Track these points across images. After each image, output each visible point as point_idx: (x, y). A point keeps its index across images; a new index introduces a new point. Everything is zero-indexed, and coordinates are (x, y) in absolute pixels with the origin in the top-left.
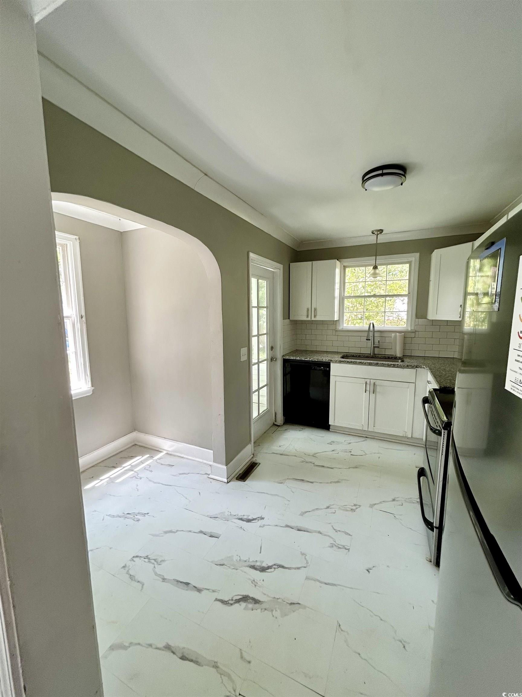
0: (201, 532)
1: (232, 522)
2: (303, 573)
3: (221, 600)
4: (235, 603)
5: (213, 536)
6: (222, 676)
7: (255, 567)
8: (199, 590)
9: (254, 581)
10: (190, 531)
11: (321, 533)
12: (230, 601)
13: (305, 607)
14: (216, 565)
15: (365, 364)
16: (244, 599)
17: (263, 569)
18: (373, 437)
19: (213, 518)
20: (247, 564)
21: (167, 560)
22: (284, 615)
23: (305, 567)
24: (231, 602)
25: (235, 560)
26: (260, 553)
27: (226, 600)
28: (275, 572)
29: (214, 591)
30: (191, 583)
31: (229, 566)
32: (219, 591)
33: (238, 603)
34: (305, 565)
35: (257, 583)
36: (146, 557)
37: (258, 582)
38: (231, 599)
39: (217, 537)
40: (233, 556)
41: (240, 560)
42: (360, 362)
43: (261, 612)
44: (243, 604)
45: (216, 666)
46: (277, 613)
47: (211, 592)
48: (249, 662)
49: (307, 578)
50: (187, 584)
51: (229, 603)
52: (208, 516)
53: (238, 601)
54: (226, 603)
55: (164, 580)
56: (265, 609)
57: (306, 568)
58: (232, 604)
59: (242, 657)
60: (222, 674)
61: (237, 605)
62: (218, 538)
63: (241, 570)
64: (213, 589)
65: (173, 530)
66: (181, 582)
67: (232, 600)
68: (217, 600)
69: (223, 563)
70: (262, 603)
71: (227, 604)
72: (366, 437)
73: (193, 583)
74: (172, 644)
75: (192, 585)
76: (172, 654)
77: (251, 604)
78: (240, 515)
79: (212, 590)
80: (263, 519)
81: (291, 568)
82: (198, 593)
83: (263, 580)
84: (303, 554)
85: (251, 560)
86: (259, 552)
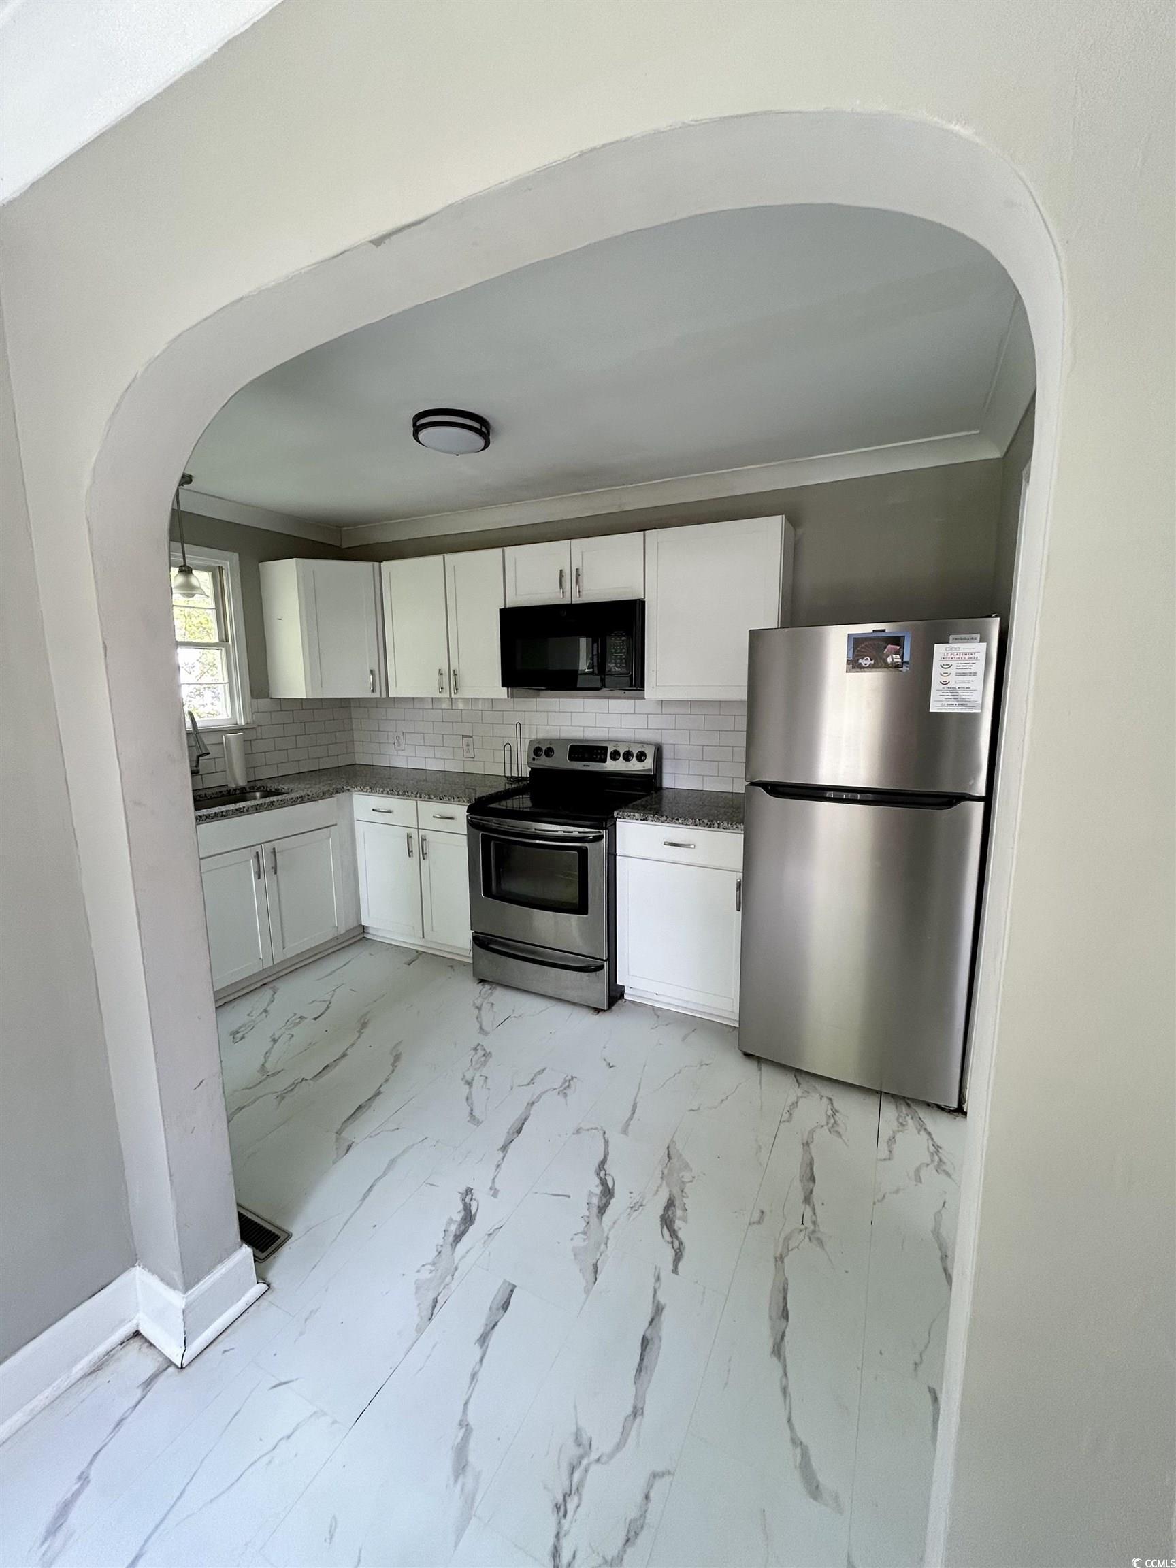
0: (483, 1340)
1: (464, 1257)
2: (615, 1138)
3: (674, 1262)
4: (677, 1237)
5: (505, 1300)
6: (790, 1249)
7: (601, 1205)
8: (658, 1310)
9: (632, 1207)
10: (474, 1376)
11: (533, 1103)
12: (674, 1246)
13: (672, 1141)
14: (595, 1283)
15: (247, 811)
16: (668, 1222)
17: (607, 1193)
18: (275, 977)
19: (435, 1312)
20: (594, 1220)
21: (577, 1424)
22: (687, 1166)
23: (605, 1133)
24: (676, 1244)
25: (583, 1244)
26: (569, 1197)
27: (674, 1253)
28: (612, 1173)
29: (658, 1279)
30: (642, 1334)
31: (599, 1254)
32: (656, 1268)
33: (677, 1232)
34: (602, 1132)
35: (638, 1202)
36: (562, 1509)
37: (635, 1201)
38: (671, 1245)
39: (512, 1291)
40: (574, 1249)
41: (585, 1233)
42: (236, 810)
43: (688, 1197)
44: (678, 1224)
45: (780, 1259)
46: (687, 1176)
47: (660, 1285)
48: (762, 1212)
49: (625, 1131)
50: (645, 1342)
51: (679, 1248)
52: (420, 1330)
53: (673, 1233)
54: (680, 1254)
55: (637, 1412)
56: (682, 1191)
57: (607, 1132)
58: (681, 1243)
59: (759, 1222)
60: (788, 1249)
61: (680, 1234)
62: (514, 1286)
63: (610, 1230)
64: (653, 1280)
65: (458, 1440)
66: (642, 1360)
67: (672, 1243)
68: (675, 1270)
69: (592, 1267)
70: (672, 1196)
71: (680, 1251)
72: (263, 985)
73: (641, 1327)
74: (769, 1347)
75: (647, 1330)
76: (786, 1339)
77: (676, 1211)
78: (442, 1240)
79: (655, 1284)
80: (469, 1191)
81: (605, 1151)
82: (665, 1312)
83: (631, 1193)
84: (578, 1131)
85: (587, 1213)
86: (567, 1199)
